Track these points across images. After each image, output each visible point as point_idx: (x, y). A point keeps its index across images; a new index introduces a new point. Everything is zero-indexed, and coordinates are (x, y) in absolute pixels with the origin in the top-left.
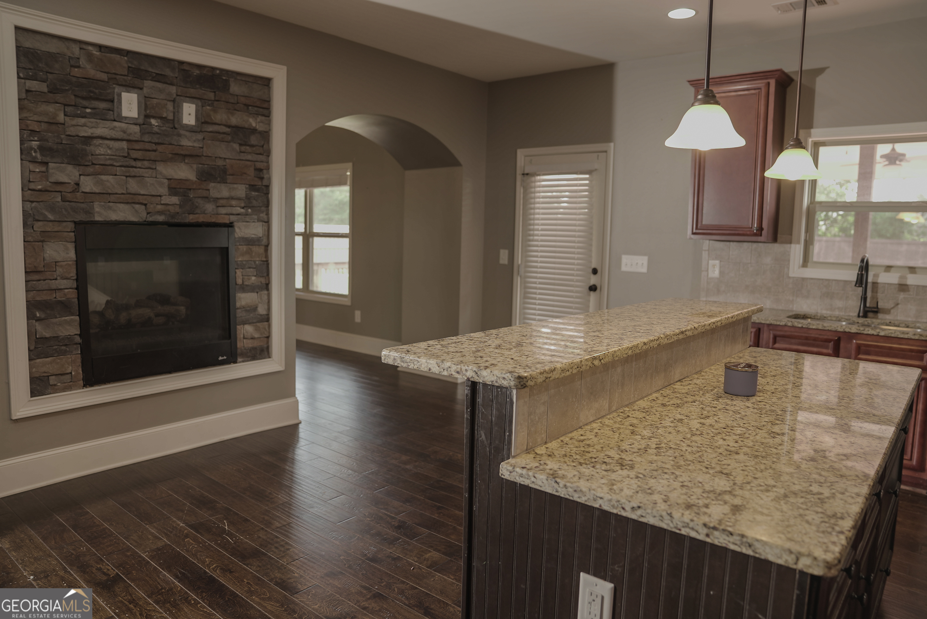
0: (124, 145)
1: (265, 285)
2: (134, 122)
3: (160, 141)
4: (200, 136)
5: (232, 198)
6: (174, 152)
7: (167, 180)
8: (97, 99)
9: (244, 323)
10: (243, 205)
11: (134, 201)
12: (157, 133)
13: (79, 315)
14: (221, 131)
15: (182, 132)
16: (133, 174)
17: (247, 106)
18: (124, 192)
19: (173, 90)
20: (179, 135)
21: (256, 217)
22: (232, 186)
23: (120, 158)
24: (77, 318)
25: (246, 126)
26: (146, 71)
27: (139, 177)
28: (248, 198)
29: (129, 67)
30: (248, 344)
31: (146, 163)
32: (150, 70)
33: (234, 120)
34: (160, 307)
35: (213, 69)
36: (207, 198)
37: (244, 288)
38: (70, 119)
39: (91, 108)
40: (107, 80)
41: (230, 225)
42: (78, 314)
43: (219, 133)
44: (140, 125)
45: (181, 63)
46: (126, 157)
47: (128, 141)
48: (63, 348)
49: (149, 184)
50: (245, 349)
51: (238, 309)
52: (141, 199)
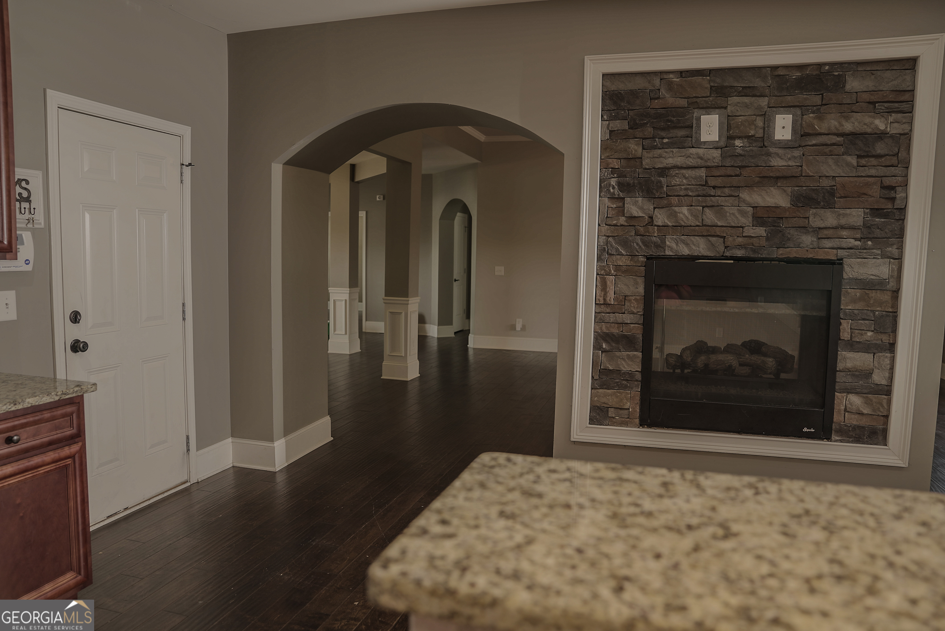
0: (702, 173)
1: (888, 345)
2: (715, 146)
3: (744, 164)
4: (797, 153)
5: (843, 227)
6: (761, 176)
7: (752, 209)
8: (675, 127)
9: (849, 391)
10: (858, 236)
11: (709, 234)
12: (741, 155)
13: (642, 352)
14: (829, 142)
15: (772, 150)
16: (710, 204)
17: (873, 103)
18: (698, 224)
19: (764, 102)
20: (769, 154)
21: (879, 252)
22: (842, 211)
23: (698, 187)
24: (640, 354)
25: (869, 130)
26: (732, 87)
27: (718, 206)
28: (867, 226)
29: (711, 87)
30: (853, 420)
31: (727, 191)
32: (736, 84)
33: (848, 127)
34: (747, 356)
35: (820, 65)
36: (804, 229)
37: (852, 346)
38: (647, 152)
39: (668, 138)
40: (686, 106)
41: (839, 262)
42: (641, 350)
43: (826, 145)
44: (721, 149)
45: (774, 68)
46: (705, 185)
47: (707, 167)
48: (624, 382)
49: (728, 214)
50: (846, 425)
51: (838, 371)
52: (718, 231)
